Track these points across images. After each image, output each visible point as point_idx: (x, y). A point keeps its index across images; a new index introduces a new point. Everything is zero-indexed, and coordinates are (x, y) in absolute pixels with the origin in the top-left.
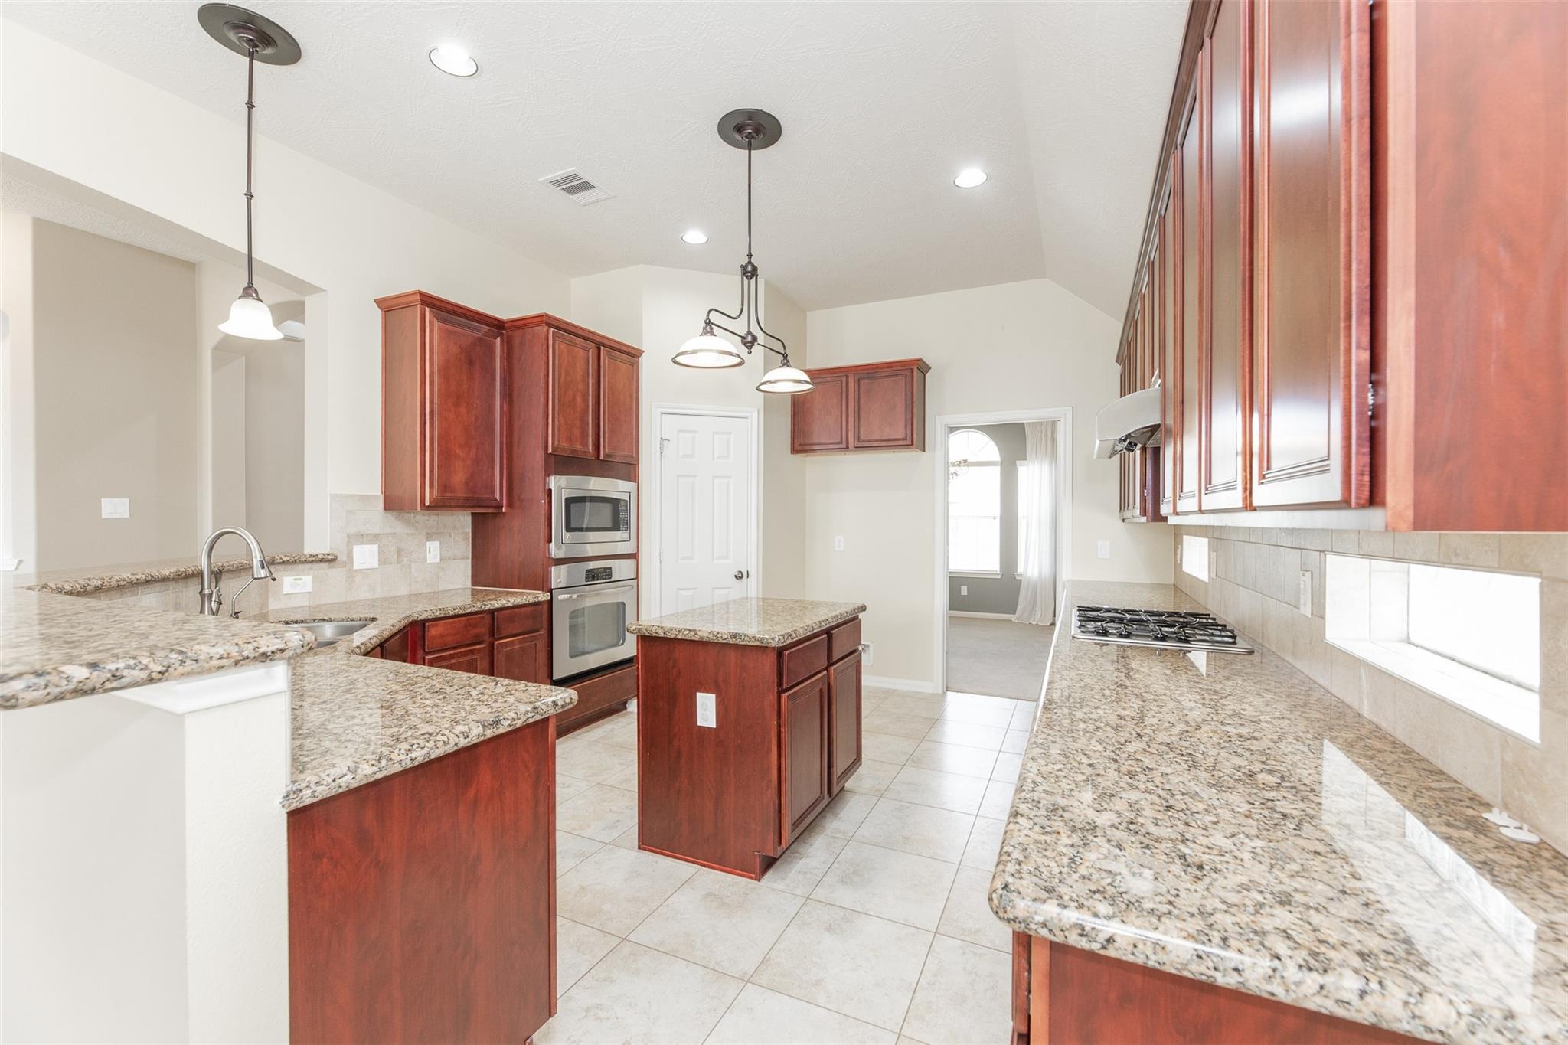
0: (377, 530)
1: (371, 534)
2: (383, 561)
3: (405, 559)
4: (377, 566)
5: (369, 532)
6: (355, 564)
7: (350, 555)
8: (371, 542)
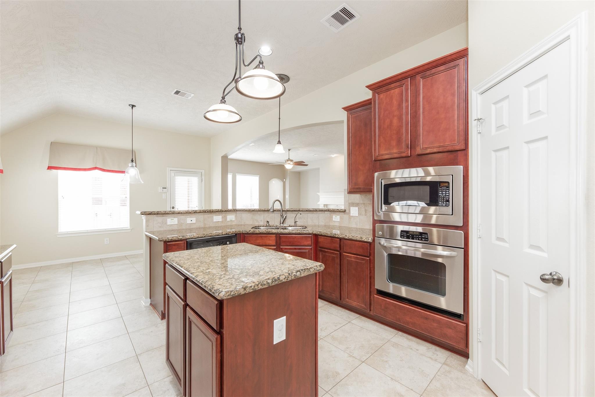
0: (358, 202)
1: (356, 203)
2: (359, 214)
3: (368, 214)
4: (358, 216)
5: (355, 202)
6: (351, 214)
7: (349, 210)
8: (356, 206)
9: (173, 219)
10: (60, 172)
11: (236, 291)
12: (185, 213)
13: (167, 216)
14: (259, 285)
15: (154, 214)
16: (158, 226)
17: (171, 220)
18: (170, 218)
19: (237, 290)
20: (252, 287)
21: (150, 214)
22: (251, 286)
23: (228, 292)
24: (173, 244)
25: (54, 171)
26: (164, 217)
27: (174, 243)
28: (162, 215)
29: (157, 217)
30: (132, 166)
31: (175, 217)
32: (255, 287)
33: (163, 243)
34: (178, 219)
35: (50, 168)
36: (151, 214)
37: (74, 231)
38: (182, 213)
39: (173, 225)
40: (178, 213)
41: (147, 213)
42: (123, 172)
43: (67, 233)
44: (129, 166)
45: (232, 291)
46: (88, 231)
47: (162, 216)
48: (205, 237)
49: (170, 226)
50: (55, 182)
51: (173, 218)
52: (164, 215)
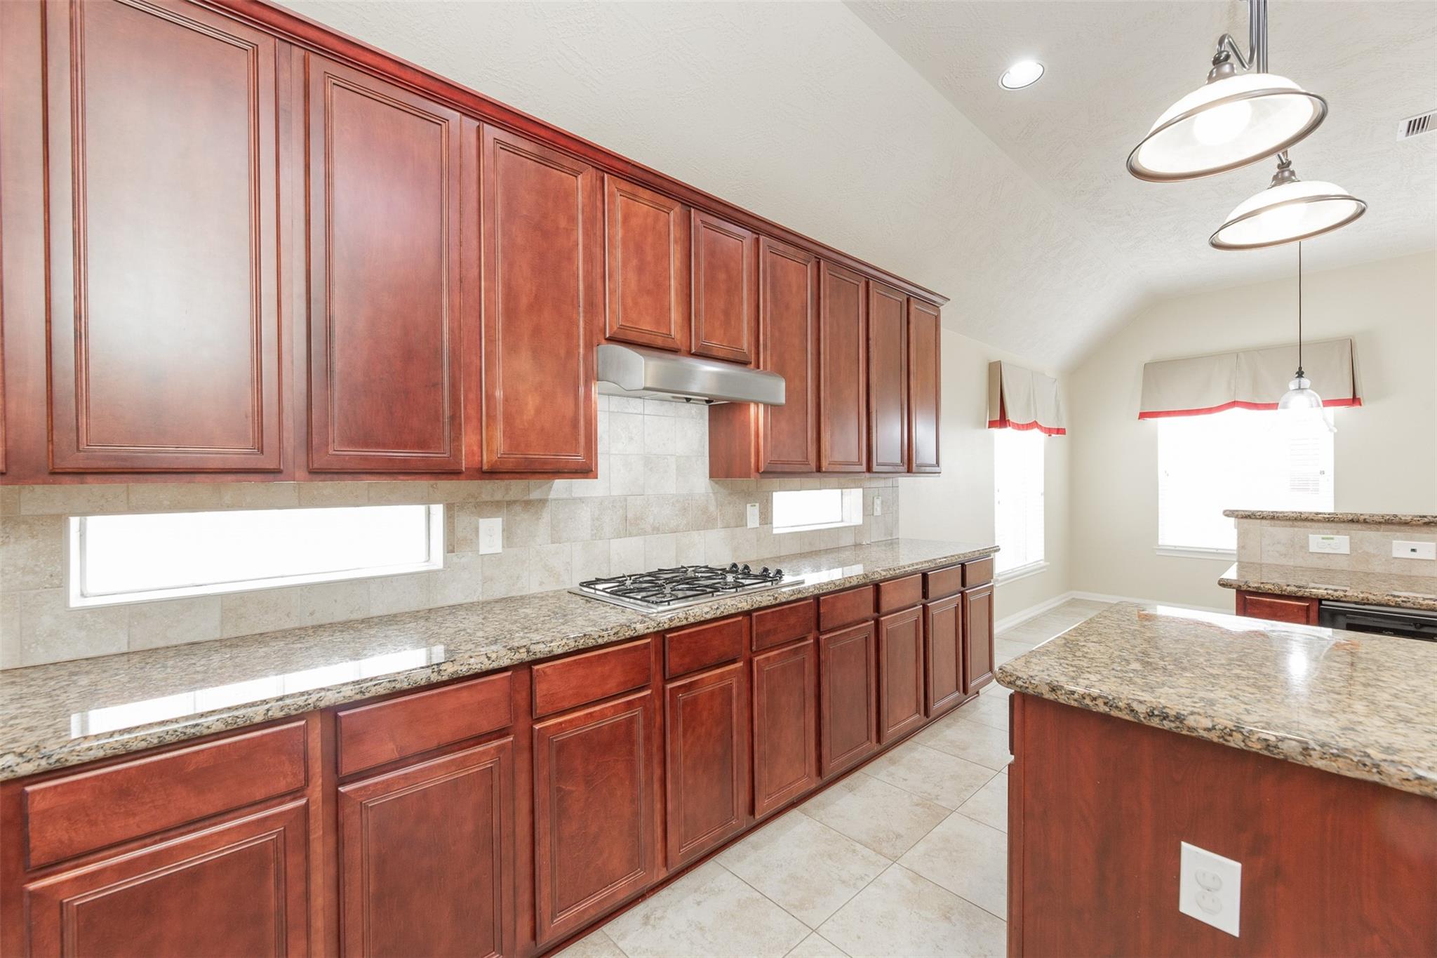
9: (1332, 539)
10: (1161, 422)
11: (1030, 682)
12: (1380, 523)
13: (1307, 527)
14: (1100, 702)
15: (1263, 518)
16: (1278, 552)
17: (1323, 538)
18: (1319, 533)
19: (1033, 681)
20: (1076, 696)
21: (1249, 516)
22: (1073, 693)
23: (1010, 675)
24: (1266, 601)
25: (1150, 421)
26: (1296, 529)
27: (1268, 600)
28: (1291, 523)
29: (1271, 526)
30: (1300, 388)
31: (1338, 533)
32: (1084, 698)
33: (1232, 593)
34: (1351, 539)
35: (1143, 415)
36: (1251, 518)
37: (1200, 548)
38: (1365, 521)
39: (1330, 556)
40: (1352, 521)
41: (1240, 513)
42: (1273, 406)
43: (1176, 550)
44: (1289, 390)
45: (1020, 678)
46: (1219, 551)
47: (1291, 526)
48: (1397, 605)
49: (1321, 555)
50: (1151, 445)
51: (1333, 534)
52: (1296, 523)
